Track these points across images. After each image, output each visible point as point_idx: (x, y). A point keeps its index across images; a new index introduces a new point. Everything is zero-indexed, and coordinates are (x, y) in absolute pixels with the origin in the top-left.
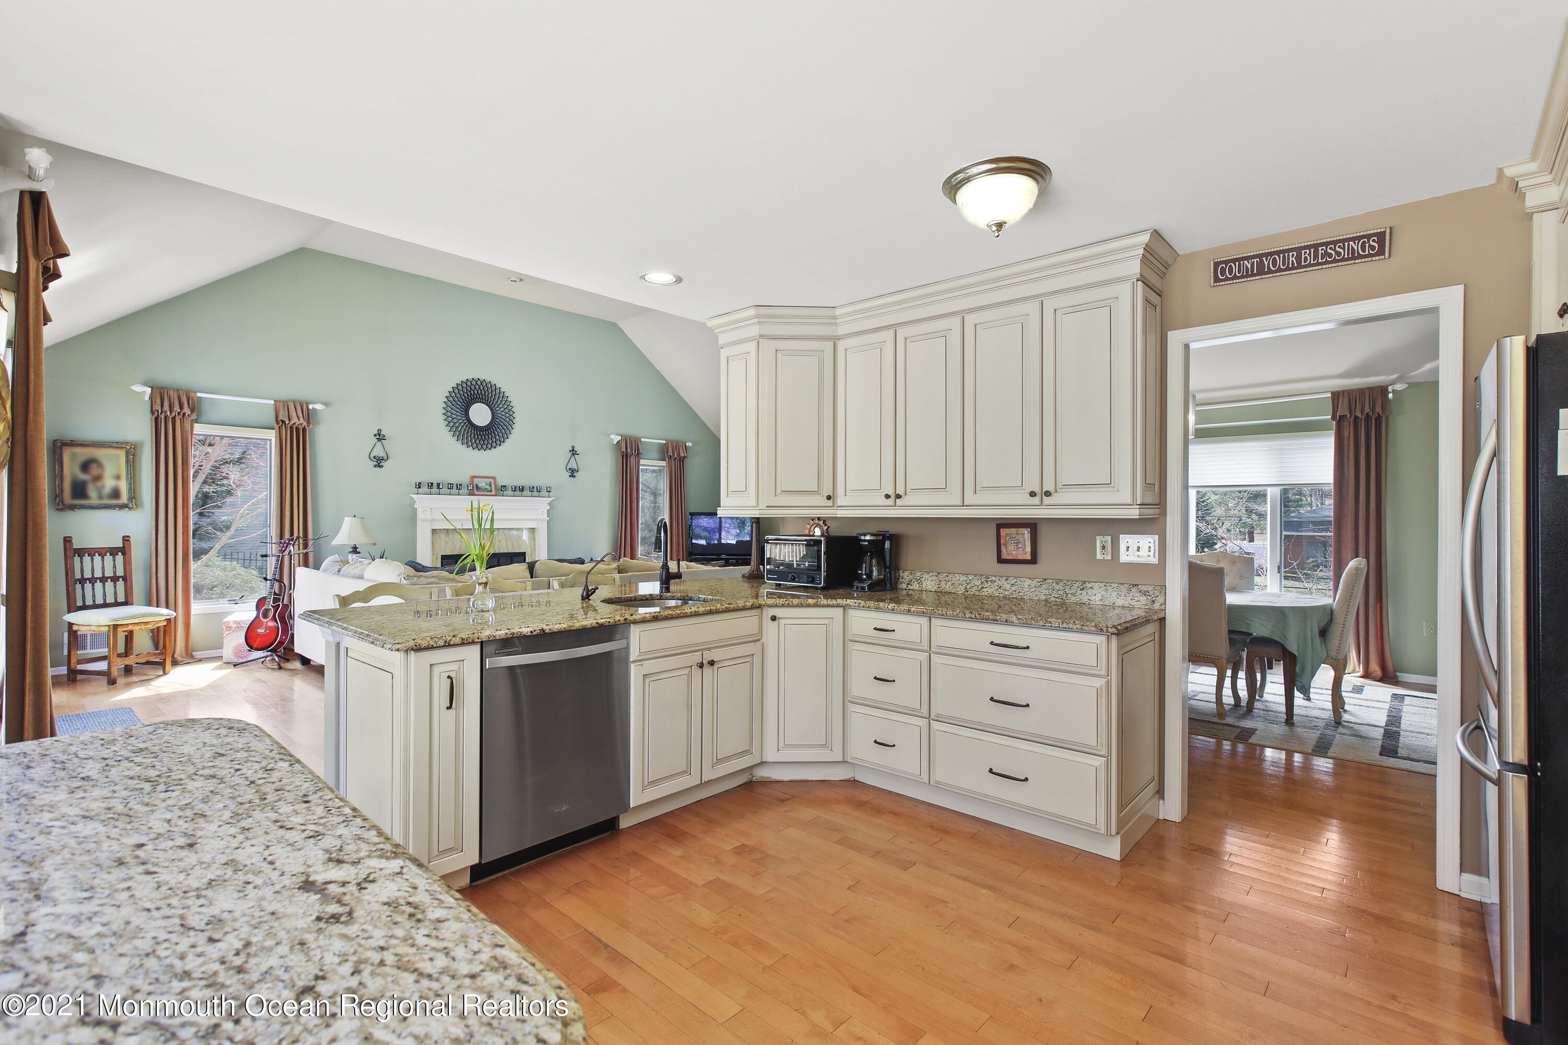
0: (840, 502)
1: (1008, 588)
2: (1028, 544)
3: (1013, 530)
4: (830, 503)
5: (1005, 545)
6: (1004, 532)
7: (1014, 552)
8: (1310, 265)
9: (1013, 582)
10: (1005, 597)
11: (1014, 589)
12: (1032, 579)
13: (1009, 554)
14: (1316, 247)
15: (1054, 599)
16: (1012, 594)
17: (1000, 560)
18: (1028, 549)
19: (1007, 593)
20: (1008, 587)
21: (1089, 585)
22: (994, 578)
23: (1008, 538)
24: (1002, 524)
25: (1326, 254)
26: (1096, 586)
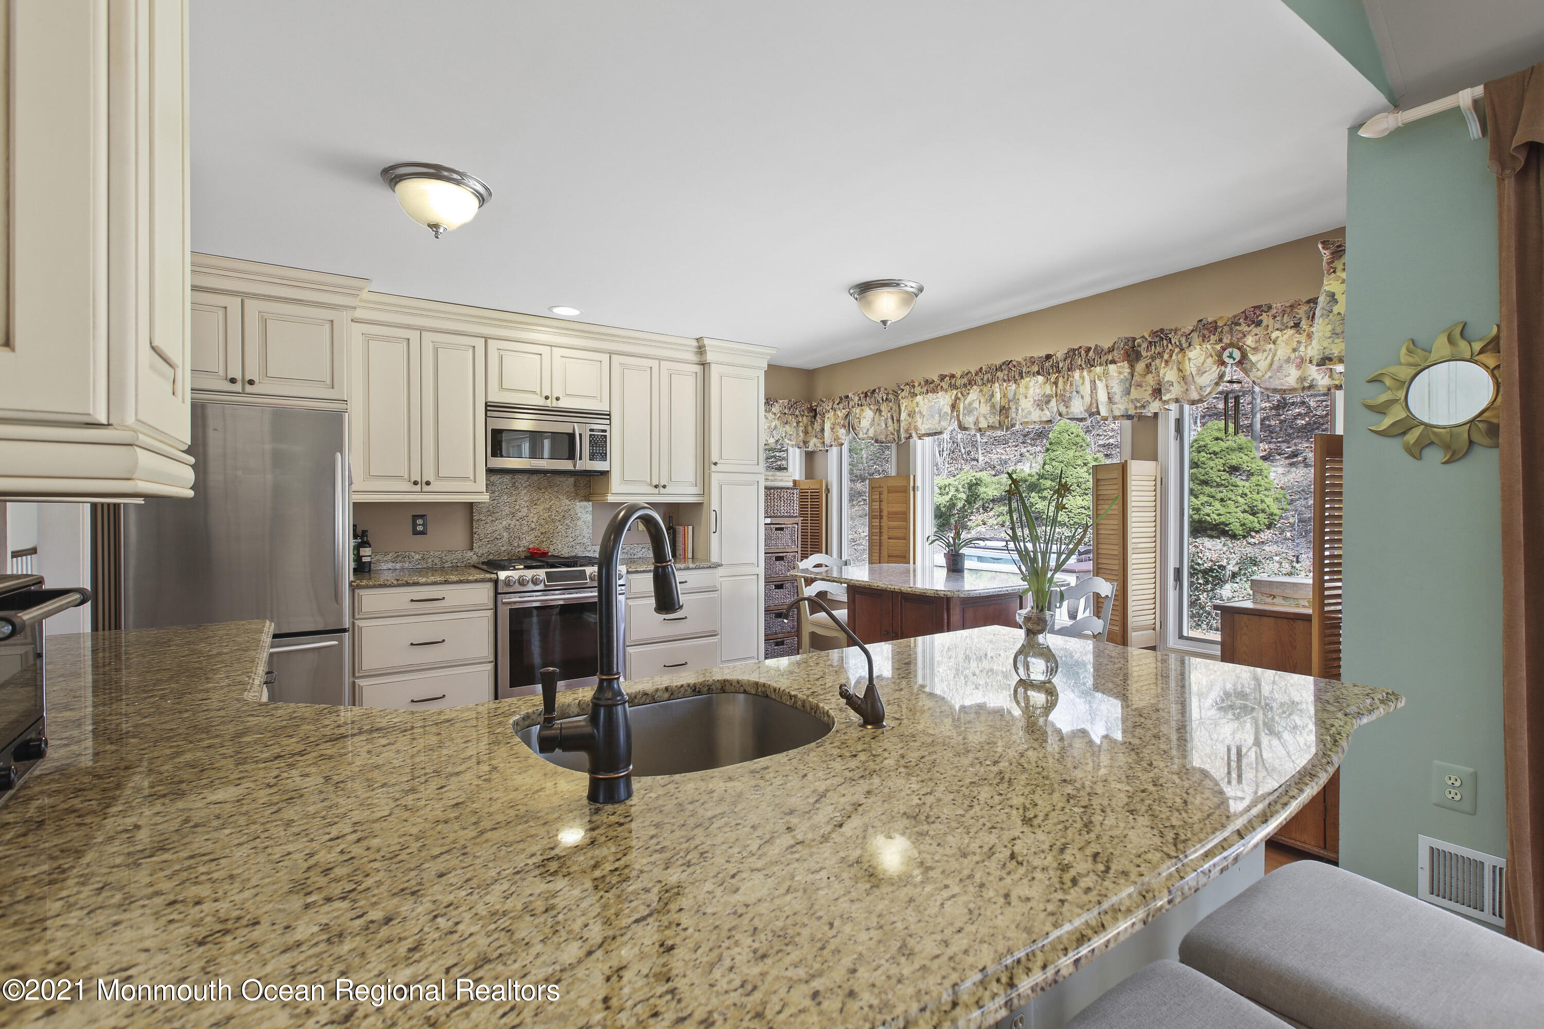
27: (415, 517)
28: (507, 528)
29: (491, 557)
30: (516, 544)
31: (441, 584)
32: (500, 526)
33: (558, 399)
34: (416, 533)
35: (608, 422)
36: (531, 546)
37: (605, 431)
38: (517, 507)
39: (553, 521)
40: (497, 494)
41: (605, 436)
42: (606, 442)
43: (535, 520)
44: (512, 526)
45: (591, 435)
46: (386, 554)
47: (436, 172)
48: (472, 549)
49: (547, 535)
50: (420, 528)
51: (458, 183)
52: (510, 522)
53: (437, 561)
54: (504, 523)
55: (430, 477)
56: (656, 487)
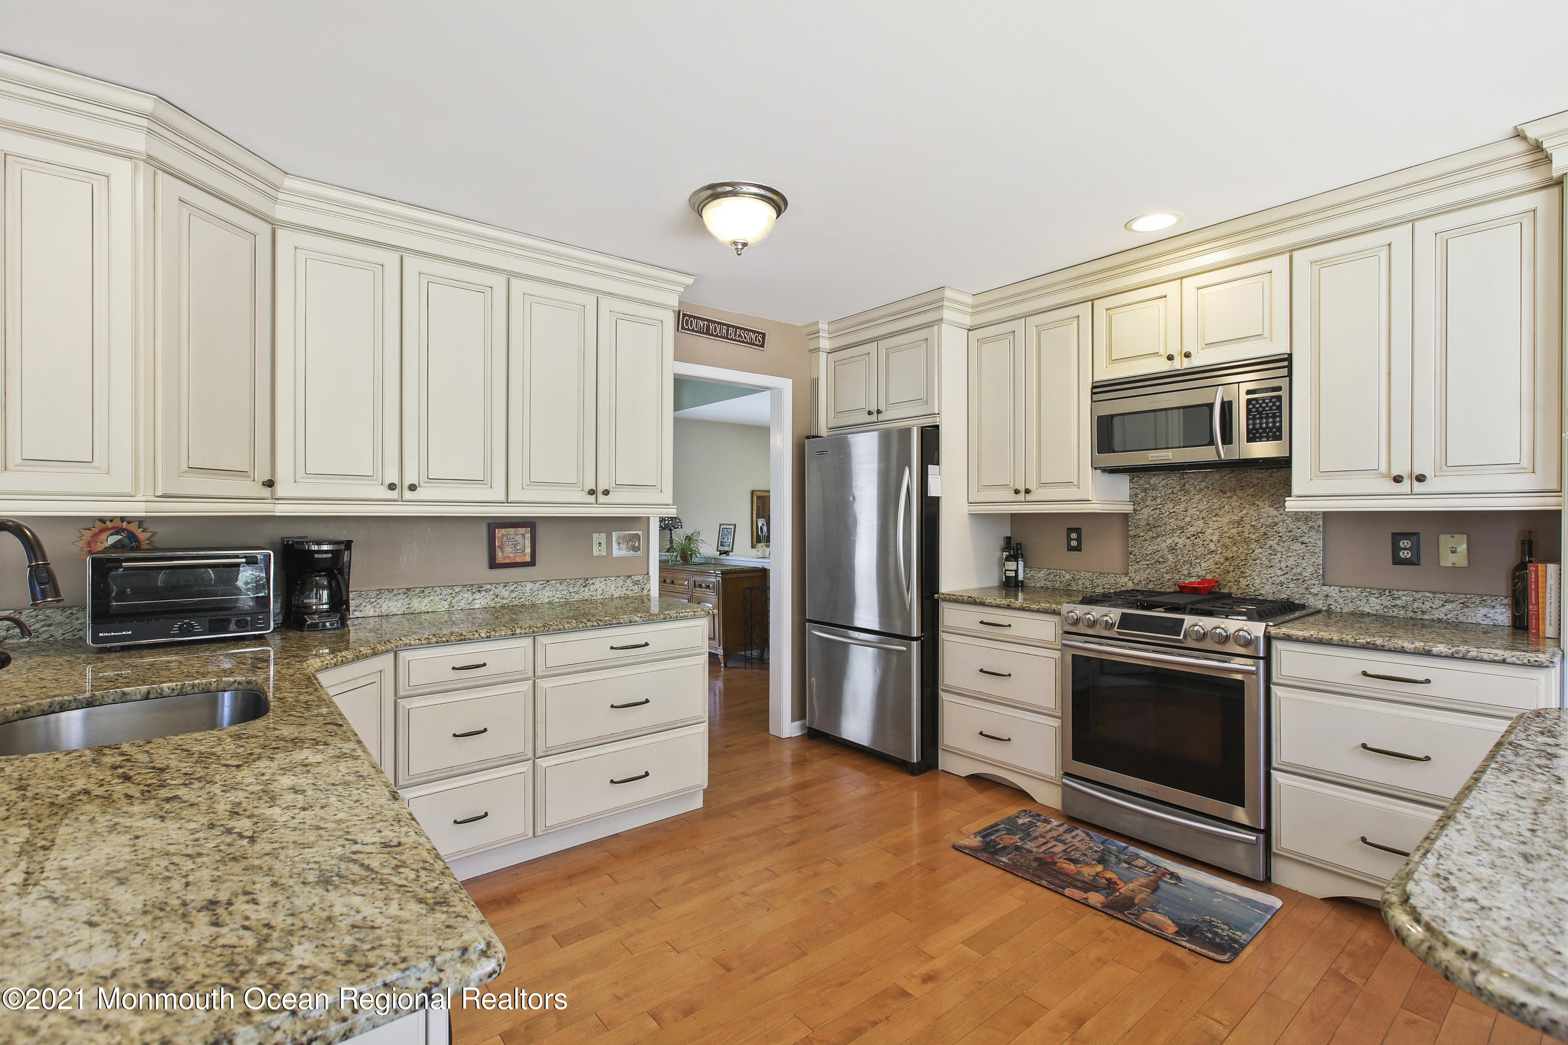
0: (281, 489)
1: (506, 596)
2: (528, 544)
3: (512, 530)
4: (267, 492)
5: (501, 547)
6: (499, 533)
7: (511, 555)
8: (732, 339)
9: (512, 588)
10: (503, 607)
11: (513, 595)
12: (534, 582)
13: (505, 558)
14: (737, 328)
15: (558, 600)
16: (511, 601)
17: (493, 564)
18: (528, 550)
19: (505, 601)
20: (506, 594)
21: (591, 582)
22: (489, 586)
23: (505, 539)
24: (495, 525)
25: (740, 335)
26: (597, 581)
27: (1070, 530)
28: (1172, 549)
29: (1151, 586)
30: (1186, 572)
31: (1003, 607)
32: (1164, 545)
33: (1187, 355)
34: (1071, 549)
35: (1285, 372)
36: (1209, 577)
37: (1279, 389)
38: (1188, 519)
39: (1247, 541)
40: (1159, 501)
41: (1279, 398)
42: (1279, 408)
43: (1215, 538)
44: (1179, 546)
45: (1249, 402)
46: (1040, 569)
47: (718, 191)
48: (1126, 575)
49: (1235, 563)
50: (1074, 543)
52: (1177, 540)
53: (1088, 583)
54: (1169, 541)
55: (1032, 486)
56: (1398, 479)
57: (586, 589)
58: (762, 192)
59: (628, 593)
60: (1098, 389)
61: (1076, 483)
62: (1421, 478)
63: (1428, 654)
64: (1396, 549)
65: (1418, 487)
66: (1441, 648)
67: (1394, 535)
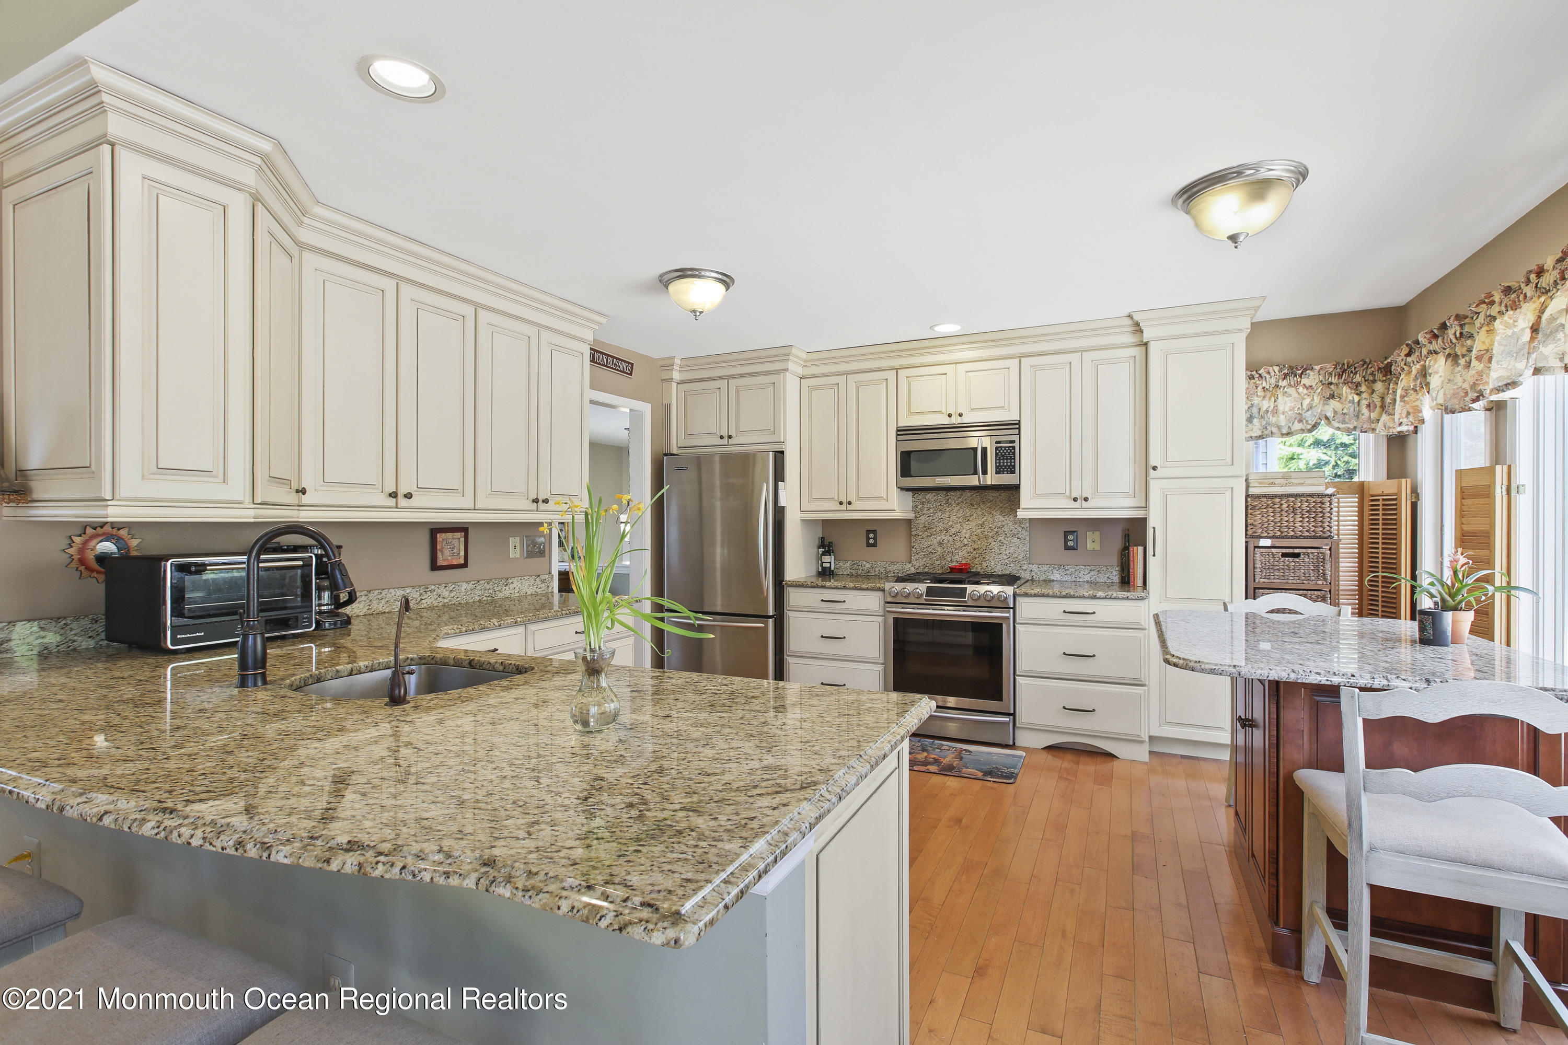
0: (308, 497)
1: (446, 596)
2: (462, 548)
3: (450, 535)
4: (298, 499)
5: (442, 551)
6: (440, 537)
7: (449, 558)
8: (610, 367)
9: (451, 588)
10: (444, 606)
11: (452, 595)
12: (467, 582)
13: (444, 560)
14: (614, 357)
15: (485, 598)
16: (450, 601)
17: (434, 566)
18: (462, 553)
19: (446, 601)
20: (446, 594)
21: (511, 581)
22: (433, 587)
23: (445, 543)
24: (435, 531)
25: (616, 365)
26: (515, 580)
27: (869, 532)
28: (940, 544)
29: (926, 570)
30: (949, 559)
31: (840, 588)
32: (935, 541)
33: (961, 415)
34: (869, 545)
35: (1016, 431)
36: (964, 562)
37: (1013, 442)
38: (951, 523)
39: (986, 537)
40: (932, 511)
41: (1014, 448)
42: (1014, 453)
43: (967, 536)
44: (945, 541)
45: (997, 448)
46: (847, 561)
47: (684, 273)
48: (910, 562)
49: (979, 552)
50: (871, 541)
51: (699, 277)
52: (943, 537)
53: (882, 570)
54: (939, 538)
55: (852, 498)
56: (1075, 500)
57: (507, 588)
58: (720, 277)
59: (538, 590)
60: (902, 432)
61: (885, 497)
62: (1086, 499)
63: (1095, 597)
64: (1066, 541)
65: (1085, 504)
66: (1100, 594)
67: (1065, 532)
